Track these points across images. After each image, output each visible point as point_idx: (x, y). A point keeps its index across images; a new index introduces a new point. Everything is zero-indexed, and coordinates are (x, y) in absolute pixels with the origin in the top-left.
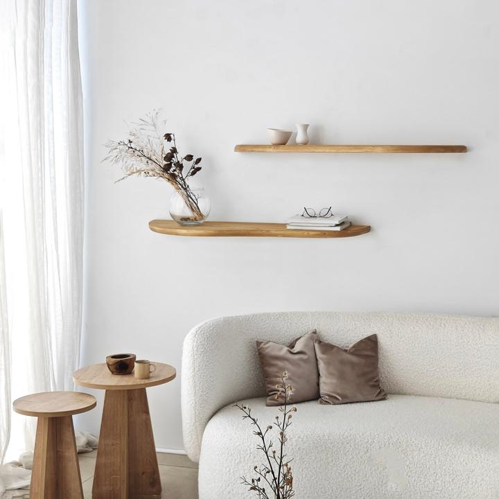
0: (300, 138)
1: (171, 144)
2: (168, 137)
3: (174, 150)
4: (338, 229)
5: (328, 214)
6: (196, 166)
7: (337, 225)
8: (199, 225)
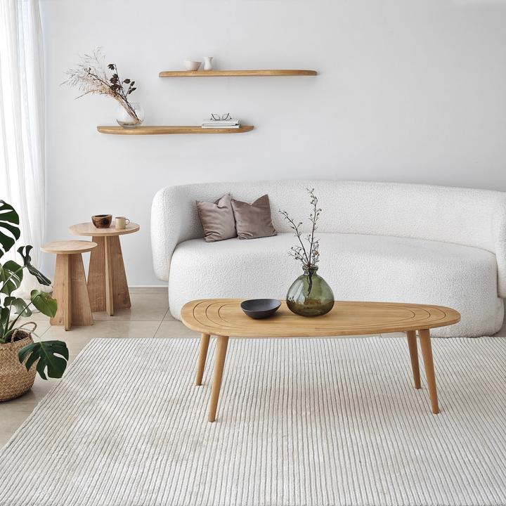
0: (207, 66)
1: (114, 72)
2: (111, 67)
3: (116, 76)
4: (237, 127)
5: (228, 117)
6: (132, 87)
7: (236, 125)
8: (136, 128)
